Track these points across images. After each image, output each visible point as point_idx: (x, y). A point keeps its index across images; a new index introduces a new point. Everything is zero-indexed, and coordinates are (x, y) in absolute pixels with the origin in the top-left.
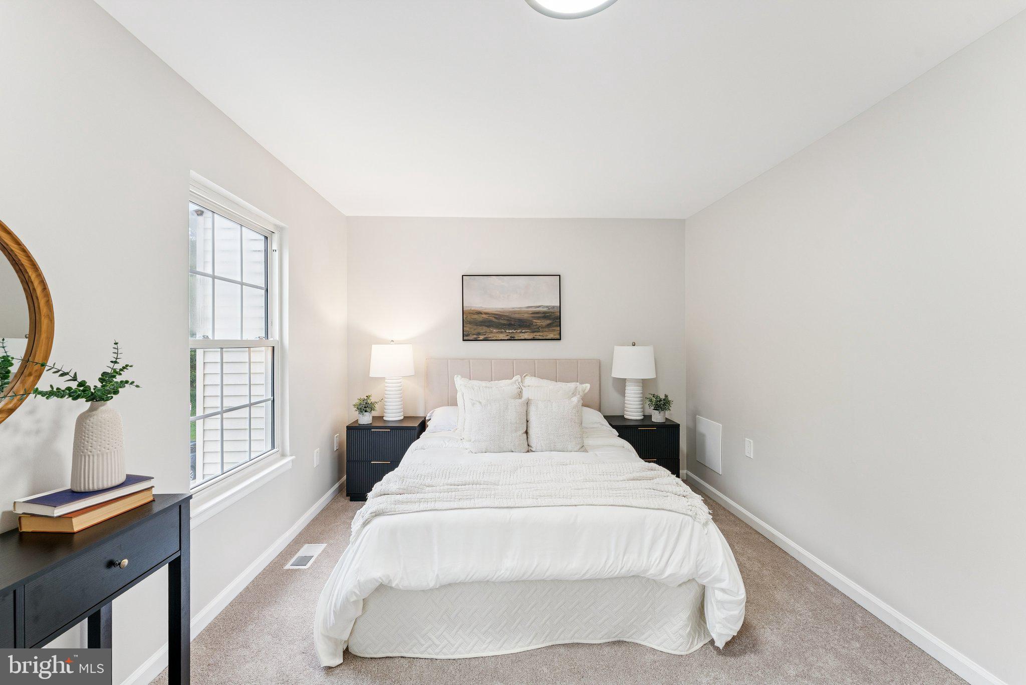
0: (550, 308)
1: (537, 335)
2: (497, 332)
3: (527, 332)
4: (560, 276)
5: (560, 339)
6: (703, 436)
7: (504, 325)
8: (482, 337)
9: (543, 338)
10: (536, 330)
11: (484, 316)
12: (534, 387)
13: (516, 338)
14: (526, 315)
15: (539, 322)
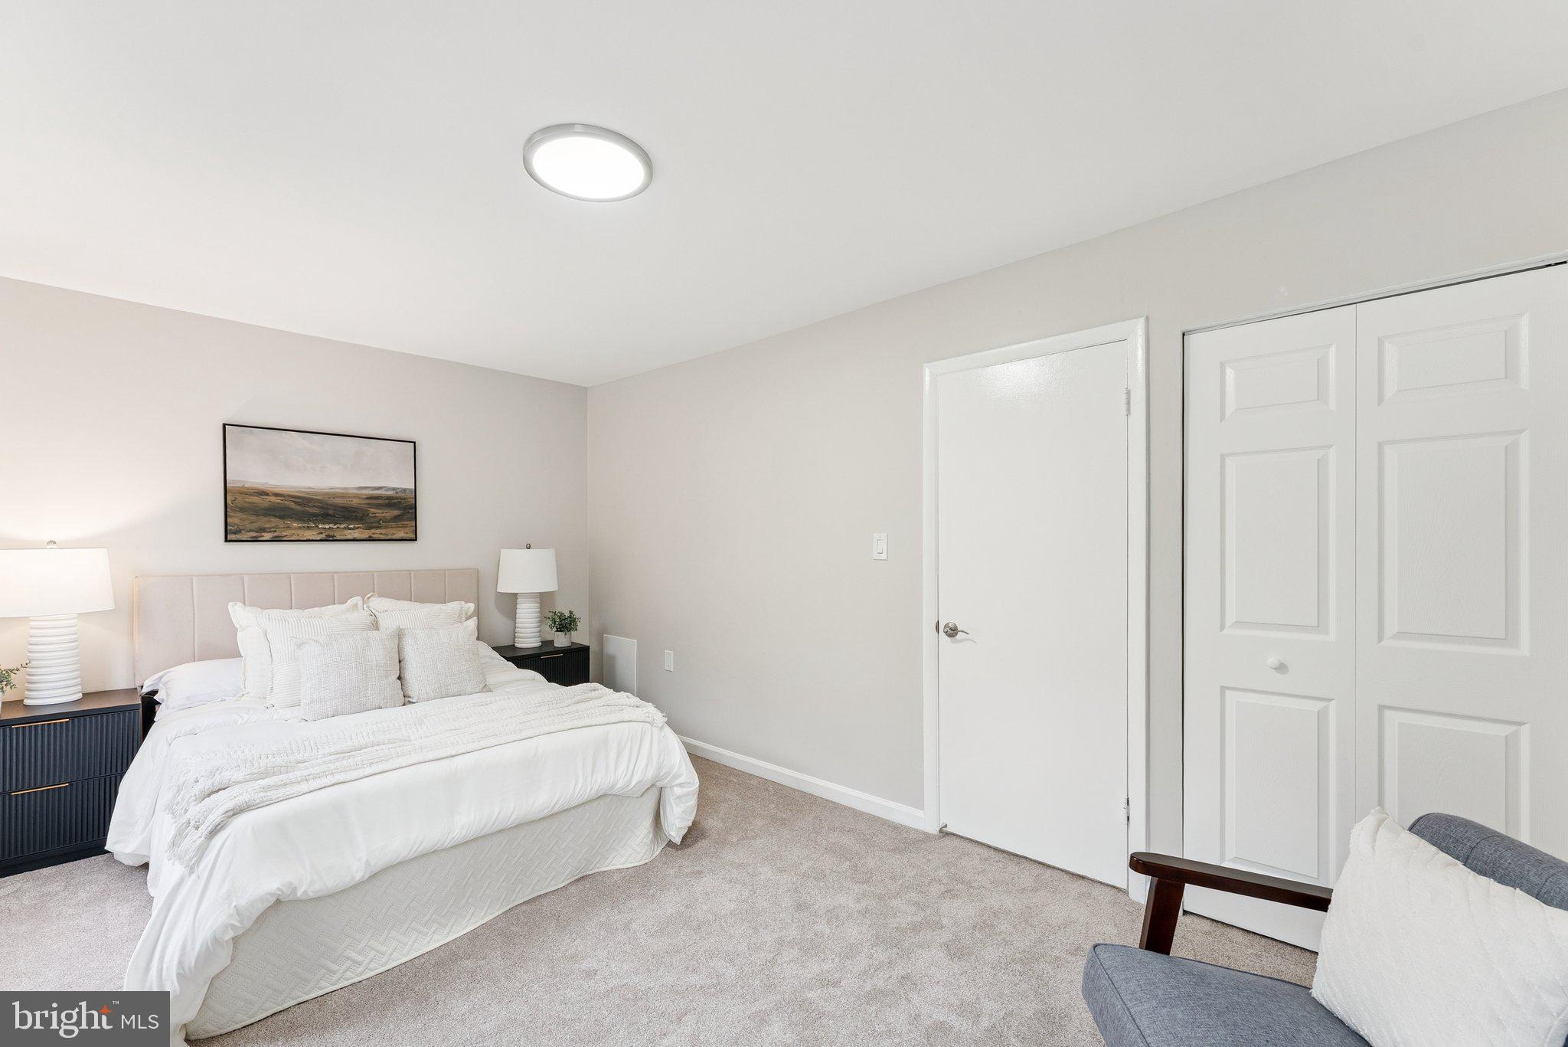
0: (398, 491)
1: (377, 533)
2: (300, 528)
3: (357, 528)
4: (415, 443)
5: (416, 540)
6: (612, 659)
7: (315, 515)
8: (267, 536)
9: (388, 537)
10: (374, 524)
11: (273, 499)
12: (395, 613)
13: (338, 538)
14: (355, 502)
15: (380, 513)
